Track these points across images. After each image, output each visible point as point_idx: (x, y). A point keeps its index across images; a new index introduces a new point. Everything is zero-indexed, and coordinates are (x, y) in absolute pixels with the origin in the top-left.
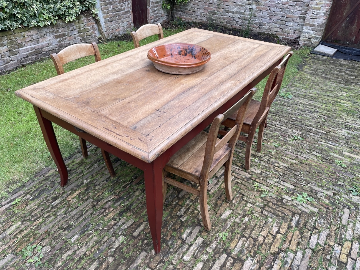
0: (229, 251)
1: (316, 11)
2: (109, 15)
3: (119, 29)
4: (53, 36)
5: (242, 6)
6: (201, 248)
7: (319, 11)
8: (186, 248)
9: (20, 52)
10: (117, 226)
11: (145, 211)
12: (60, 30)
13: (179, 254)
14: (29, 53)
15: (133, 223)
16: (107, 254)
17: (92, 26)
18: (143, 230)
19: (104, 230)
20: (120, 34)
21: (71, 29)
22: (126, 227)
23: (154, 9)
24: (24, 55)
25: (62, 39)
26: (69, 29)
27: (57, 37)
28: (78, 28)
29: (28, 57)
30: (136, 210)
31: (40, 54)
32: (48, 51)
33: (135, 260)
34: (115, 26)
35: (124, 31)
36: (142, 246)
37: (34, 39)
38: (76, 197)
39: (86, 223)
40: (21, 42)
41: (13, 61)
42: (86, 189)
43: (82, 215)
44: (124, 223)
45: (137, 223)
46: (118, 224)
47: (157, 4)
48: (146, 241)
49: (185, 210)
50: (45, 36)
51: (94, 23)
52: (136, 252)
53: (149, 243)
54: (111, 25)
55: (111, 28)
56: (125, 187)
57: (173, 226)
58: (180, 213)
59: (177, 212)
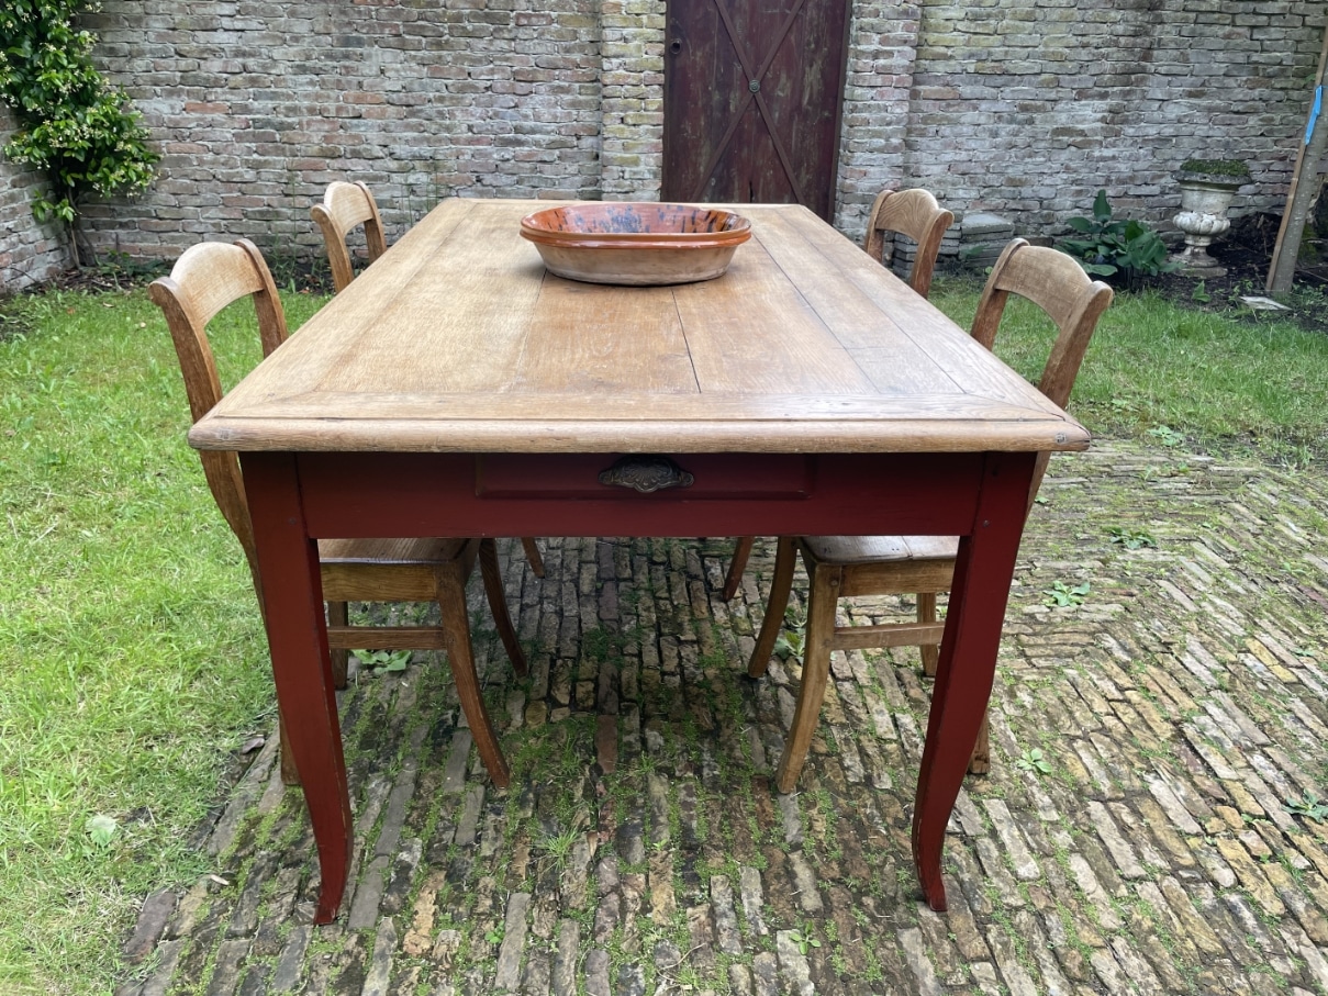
0: (1090, 790)
1: (628, 169)
5: (377, 178)
6: (1026, 824)
7: (635, 169)
8: (992, 847)
10: (724, 915)
11: (752, 826)
13: (997, 874)
15: (763, 877)
18: (817, 874)
19: (700, 955)
22: (758, 901)
23: (6, 225)
30: (719, 836)
33: (908, 970)
36: (874, 920)
38: (437, 923)
39: (604, 974)
42: (448, 877)
43: (554, 961)
44: (736, 896)
45: (774, 869)
46: (719, 910)
47: (14, 205)
48: (869, 901)
49: (858, 759)
52: (885, 947)
53: (883, 900)
56: (590, 793)
57: (883, 816)
58: (855, 775)
59: (846, 777)
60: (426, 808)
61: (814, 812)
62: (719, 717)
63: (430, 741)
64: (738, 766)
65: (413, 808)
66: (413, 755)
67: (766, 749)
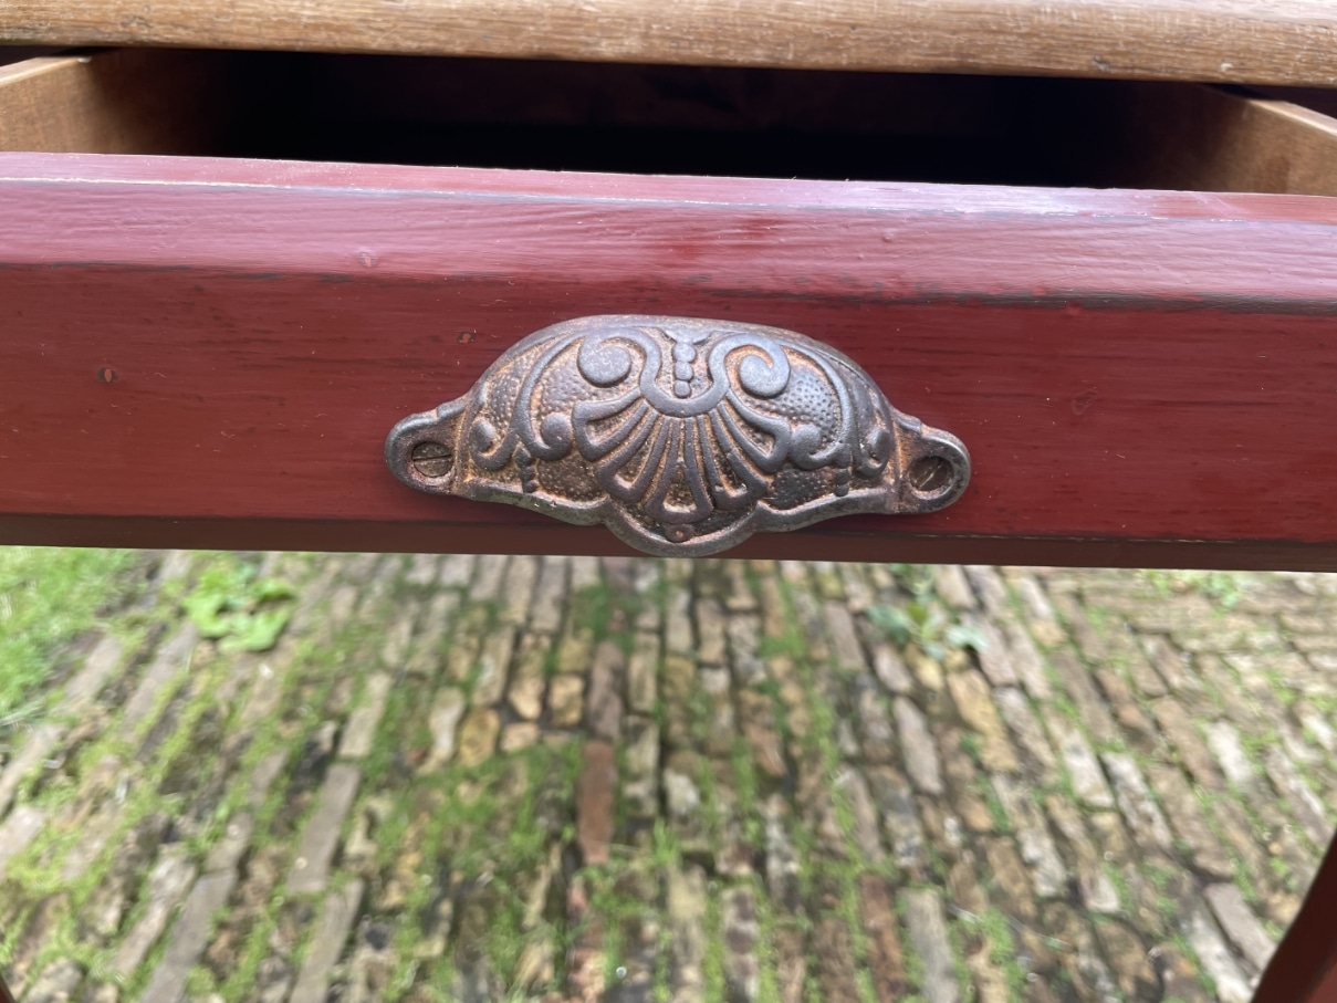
56: (558, 908)
57: (1115, 974)
58: (1049, 879)
59: (1031, 883)
60: (247, 926)
61: (980, 961)
62: (797, 751)
63: (285, 782)
64: (831, 853)
65: (222, 926)
66: (249, 809)
67: (881, 822)
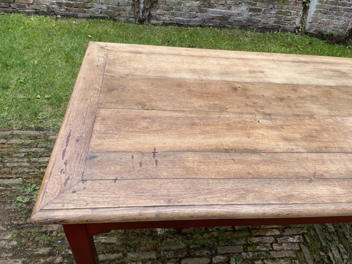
2: (325, 6)
3: (329, 26)
4: (248, 7)
9: (208, 12)
11: (134, 242)
12: (258, 4)
14: (216, 16)
15: (113, 243)
16: (62, 251)
17: (297, 12)
20: (326, 32)
21: (271, 6)
22: (103, 241)
24: (211, 16)
25: (255, 13)
26: (269, 6)
27: (251, 10)
28: (279, 8)
29: (213, 19)
31: (226, 21)
32: (234, 21)
34: (325, 20)
35: (333, 30)
37: (228, 4)
40: (213, 2)
41: (198, 18)
45: (115, 247)
50: (240, 5)
51: (301, 9)
54: (322, 17)
55: (318, 21)
62: (188, 235)
64: (163, 239)
